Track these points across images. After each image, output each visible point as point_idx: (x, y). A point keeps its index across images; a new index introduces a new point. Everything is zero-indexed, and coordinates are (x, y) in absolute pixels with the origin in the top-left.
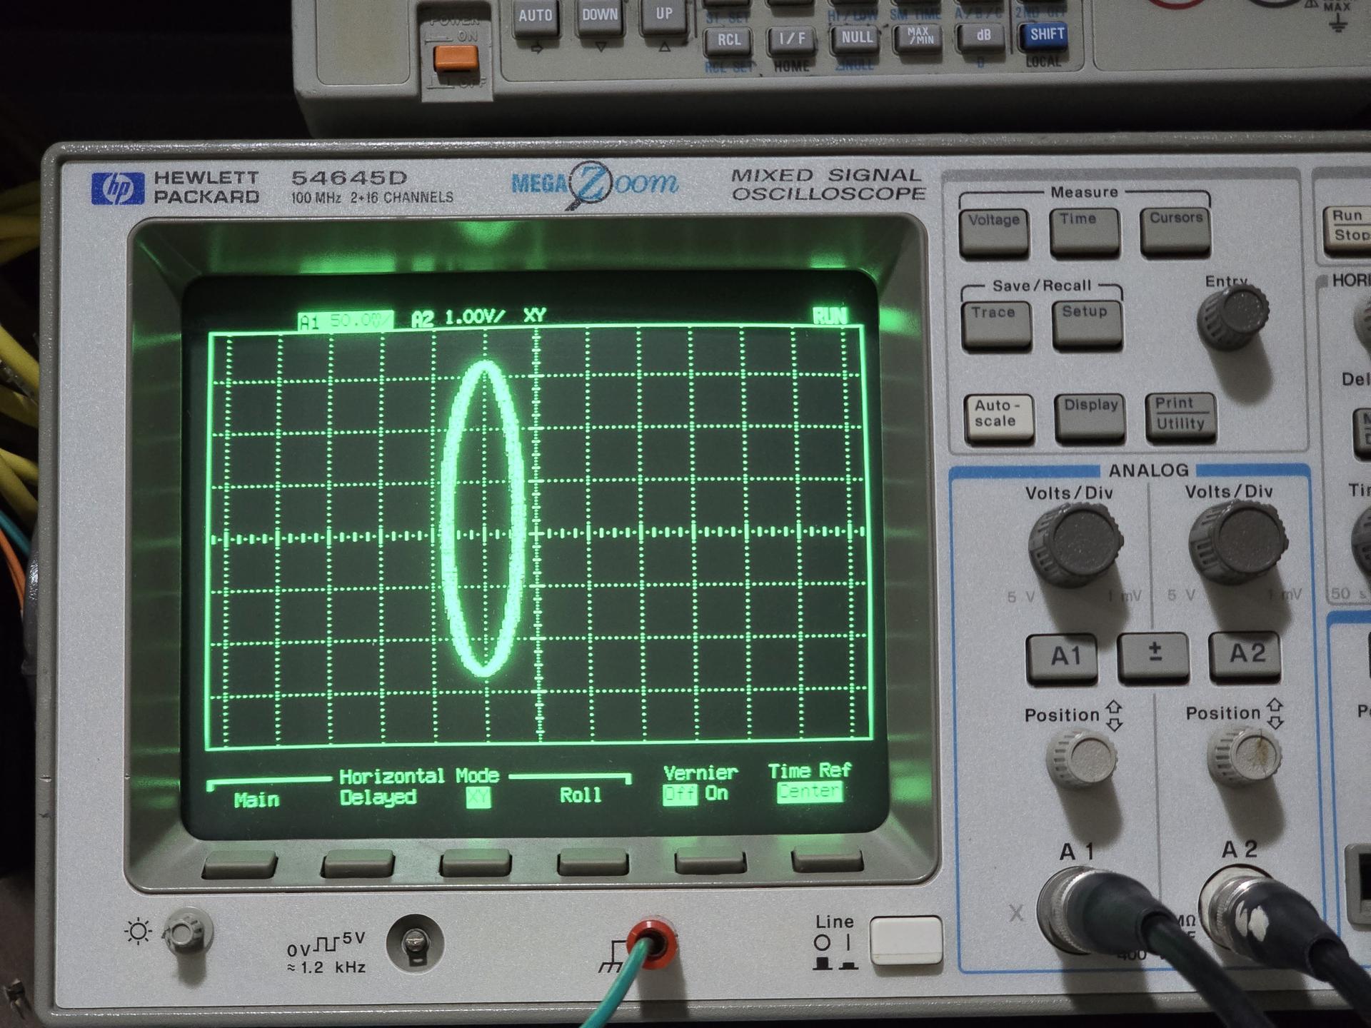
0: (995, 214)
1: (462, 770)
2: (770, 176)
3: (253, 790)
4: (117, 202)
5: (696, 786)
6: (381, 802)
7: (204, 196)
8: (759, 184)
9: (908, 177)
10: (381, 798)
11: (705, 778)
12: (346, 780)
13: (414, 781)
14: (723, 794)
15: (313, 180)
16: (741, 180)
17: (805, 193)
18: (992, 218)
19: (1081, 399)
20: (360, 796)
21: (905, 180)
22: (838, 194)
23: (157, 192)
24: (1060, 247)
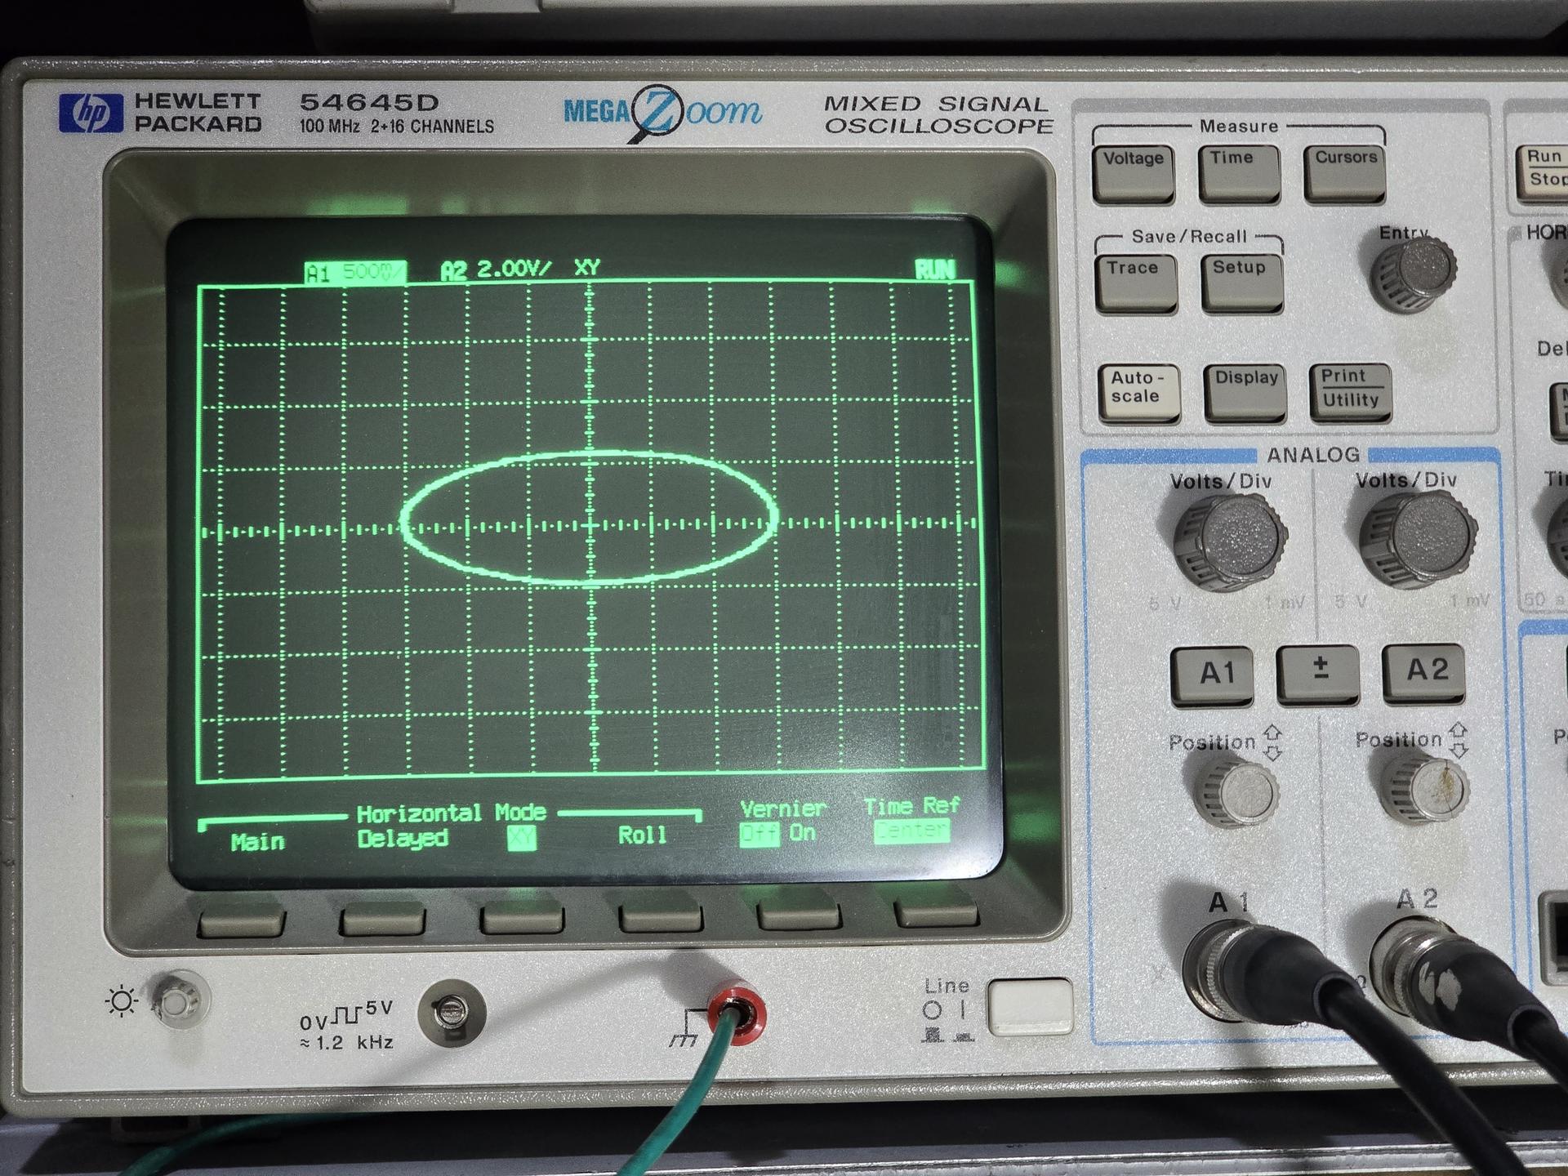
0: (1136, 152)
1: (503, 805)
2: (870, 104)
3: (253, 830)
4: (90, 130)
5: (777, 824)
6: (407, 844)
7: (195, 123)
8: (858, 114)
9: (1033, 107)
10: (406, 840)
11: (789, 815)
12: (365, 817)
13: (445, 819)
14: (810, 834)
15: (325, 105)
16: (835, 109)
17: (911, 125)
18: (1131, 156)
19: (1235, 371)
20: (380, 836)
21: (1029, 110)
22: (950, 126)
23: (138, 118)
24: (1211, 191)
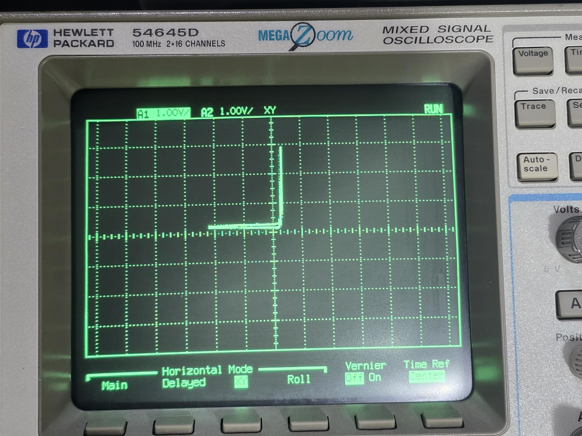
0: (534, 50)
1: (232, 366)
2: (404, 30)
3: (113, 379)
4: (32, 47)
5: (363, 373)
6: (186, 386)
7: (82, 43)
8: (398, 35)
9: (483, 30)
10: (185, 383)
11: (368, 369)
12: (166, 373)
13: (204, 373)
14: (378, 378)
15: (144, 34)
16: (388, 33)
17: (424, 40)
18: (532, 52)
20: (173, 382)
21: (482, 31)
22: (443, 40)
23: (55, 41)
24: (571, 68)
